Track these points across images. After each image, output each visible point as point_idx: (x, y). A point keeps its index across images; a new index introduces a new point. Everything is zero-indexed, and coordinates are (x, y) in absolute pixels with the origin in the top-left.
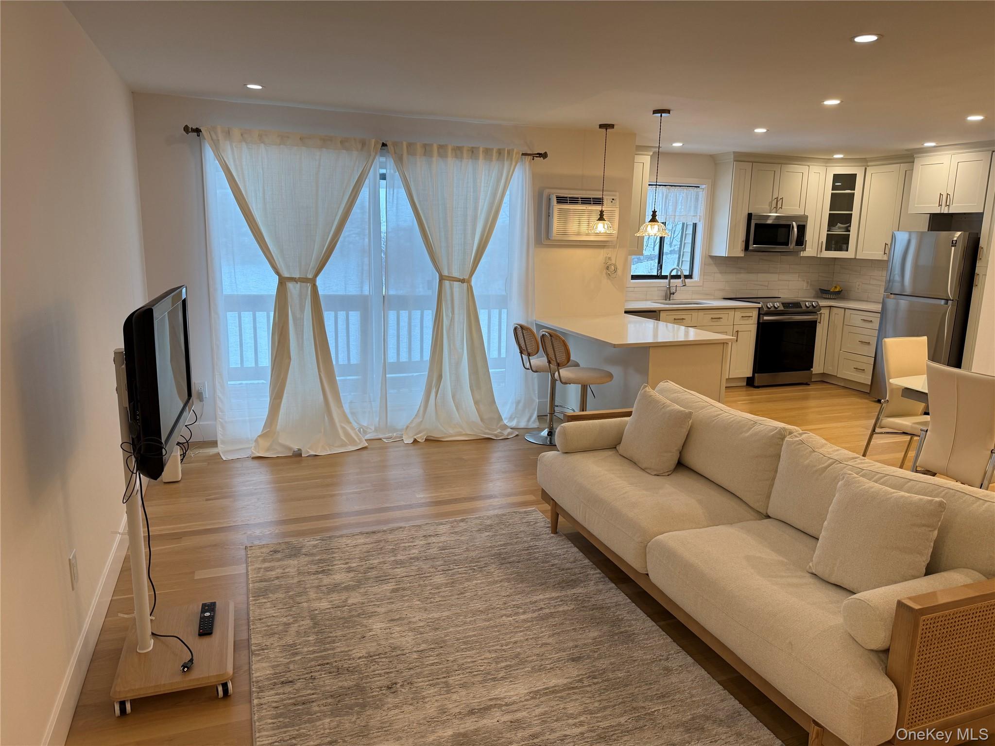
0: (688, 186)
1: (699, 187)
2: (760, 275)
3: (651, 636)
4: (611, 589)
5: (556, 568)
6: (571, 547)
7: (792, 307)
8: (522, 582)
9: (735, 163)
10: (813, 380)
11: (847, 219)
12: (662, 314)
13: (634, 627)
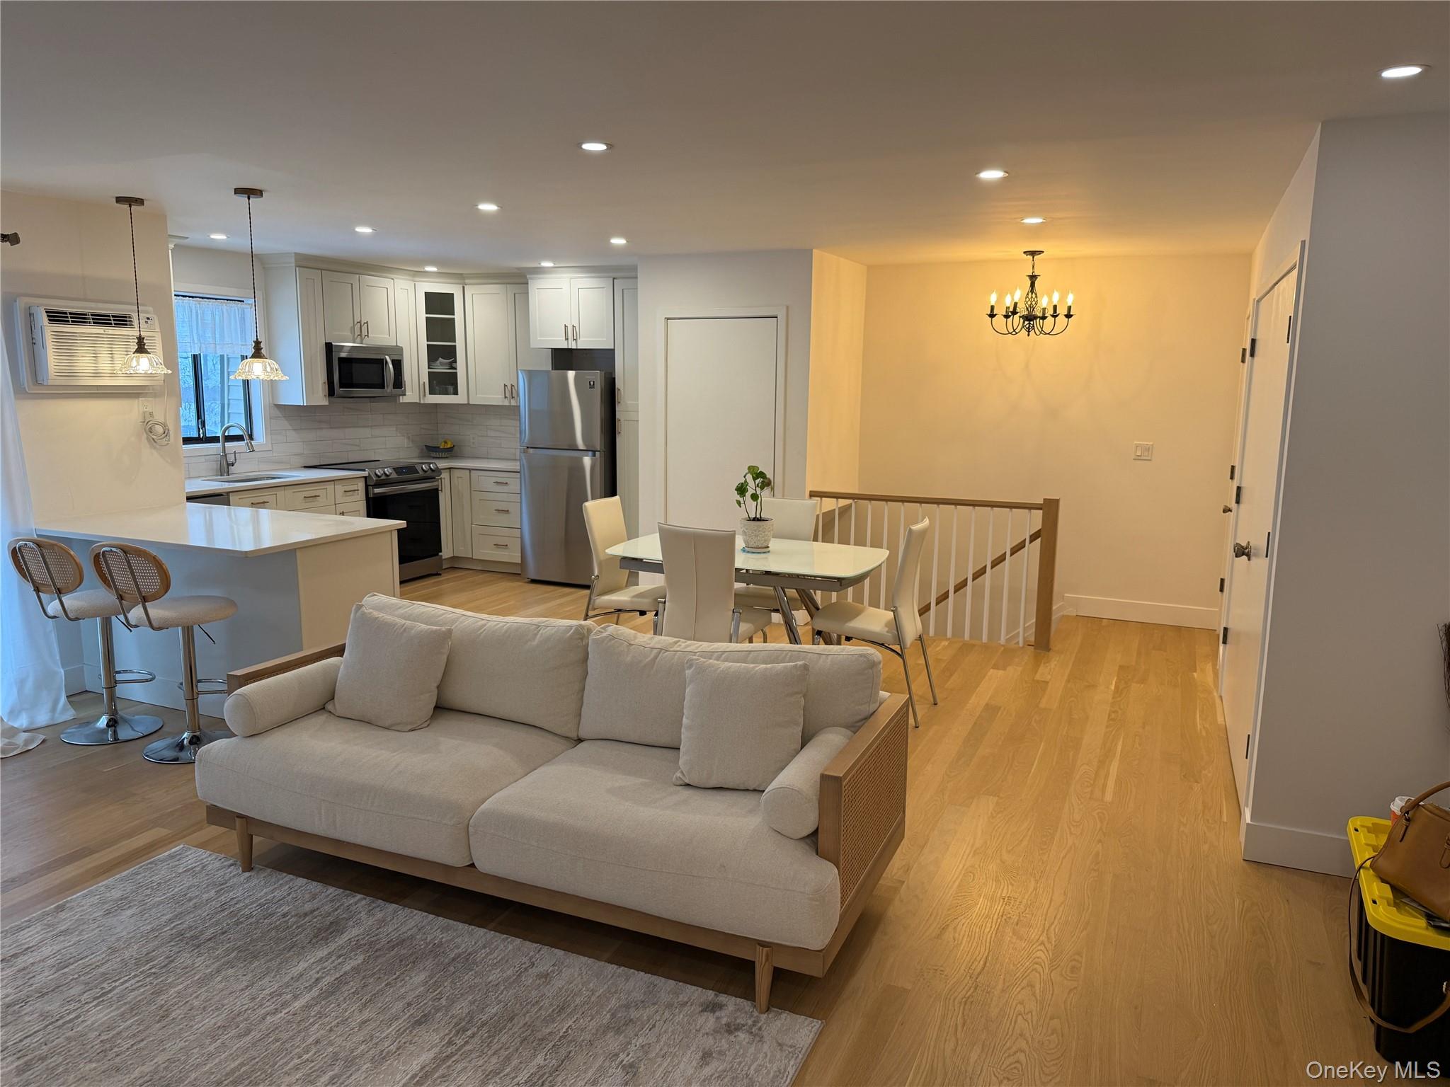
0: (228, 300)
1: (243, 301)
2: (347, 430)
3: (493, 947)
4: (395, 912)
5: (292, 916)
6: (291, 880)
7: (405, 473)
8: (255, 957)
9: (297, 269)
10: (444, 567)
11: (450, 353)
12: (232, 498)
13: (463, 946)
